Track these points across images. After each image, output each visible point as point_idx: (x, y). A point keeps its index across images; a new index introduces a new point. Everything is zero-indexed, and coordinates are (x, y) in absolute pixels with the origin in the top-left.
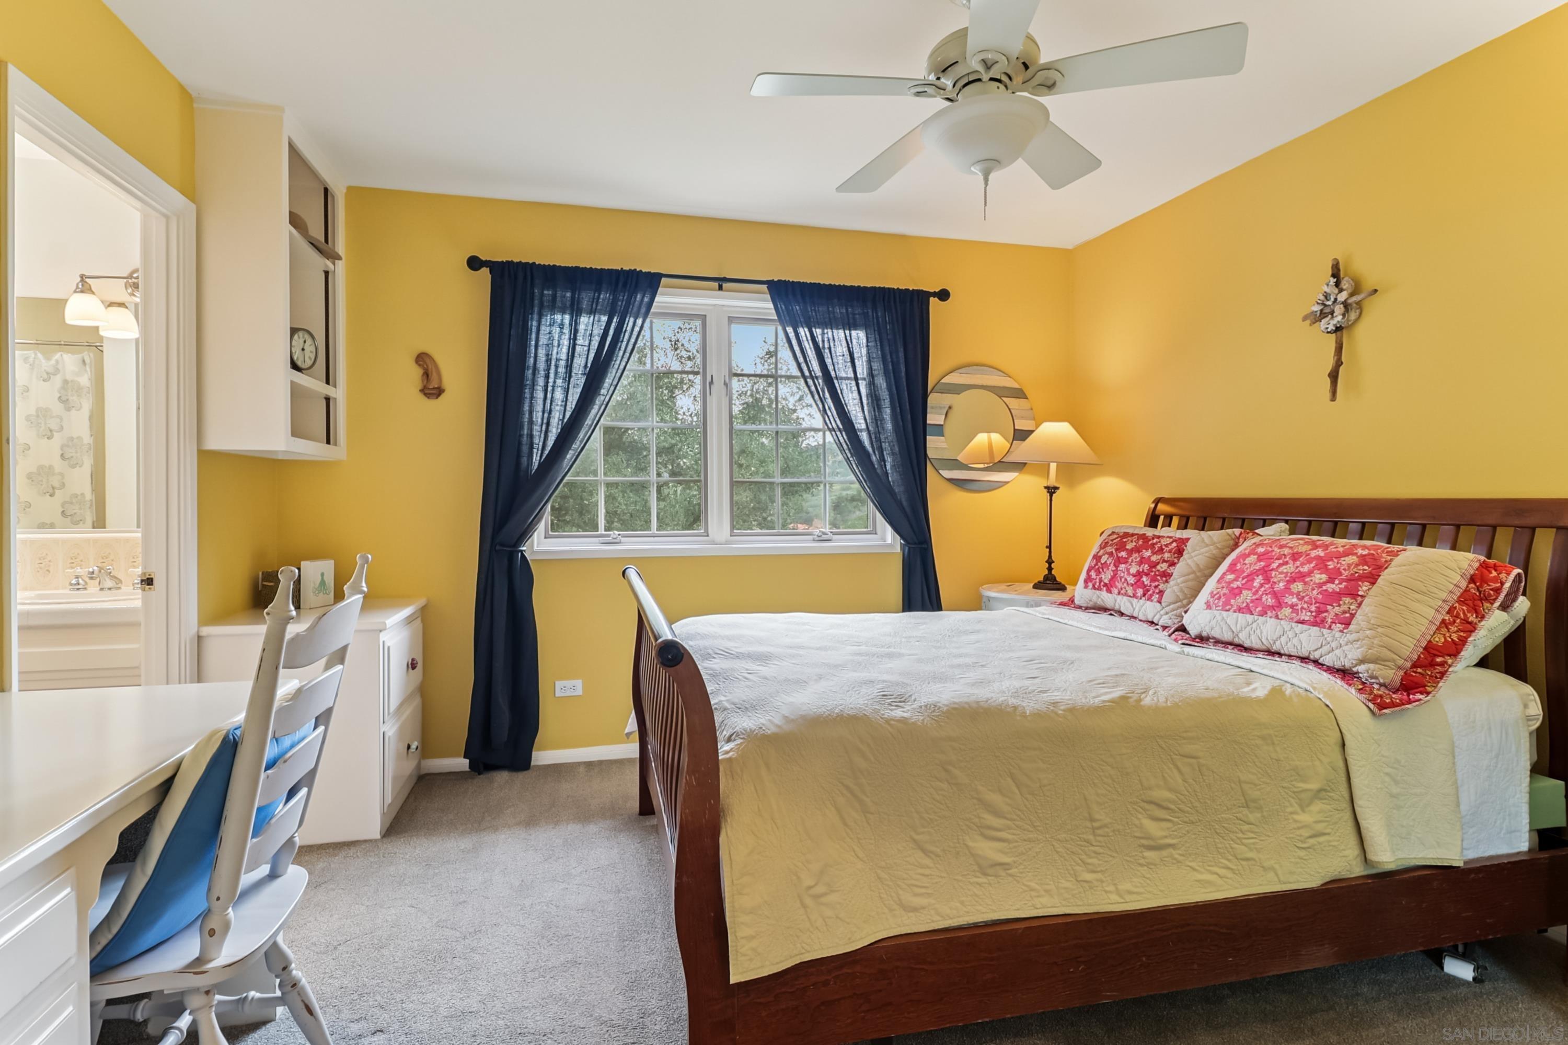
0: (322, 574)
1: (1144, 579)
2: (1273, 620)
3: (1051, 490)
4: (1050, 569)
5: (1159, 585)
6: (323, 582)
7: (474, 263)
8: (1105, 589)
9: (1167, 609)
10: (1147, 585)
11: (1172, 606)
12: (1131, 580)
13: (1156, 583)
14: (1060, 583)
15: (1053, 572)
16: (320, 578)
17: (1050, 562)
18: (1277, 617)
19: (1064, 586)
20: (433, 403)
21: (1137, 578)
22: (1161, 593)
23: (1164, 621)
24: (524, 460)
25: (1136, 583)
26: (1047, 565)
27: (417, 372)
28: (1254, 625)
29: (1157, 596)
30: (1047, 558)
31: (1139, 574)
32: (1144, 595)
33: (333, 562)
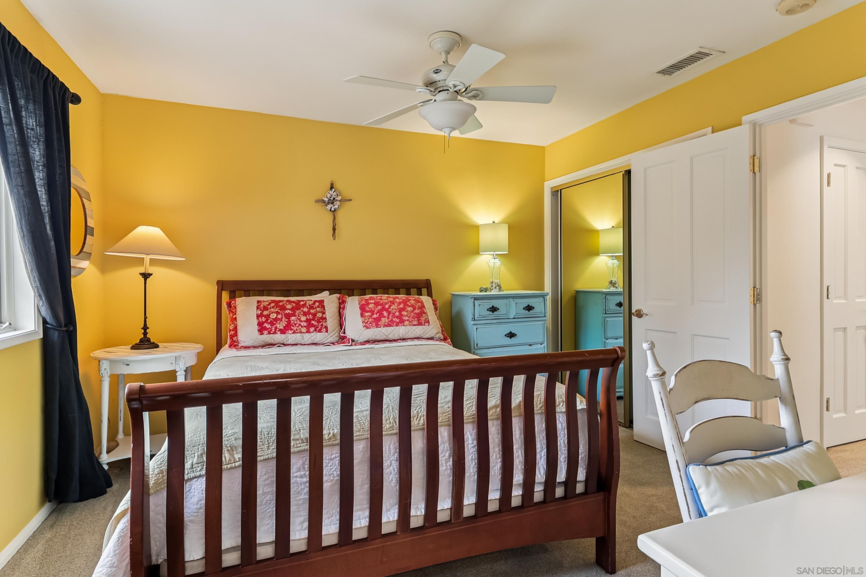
1: (313, 322)
2: (403, 327)
3: (146, 276)
4: (145, 334)
5: (323, 324)
8: (279, 332)
9: (331, 334)
10: (316, 325)
11: (333, 333)
12: (305, 324)
13: (322, 323)
14: (154, 343)
15: (148, 336)
17: (145, 328)
18: (404, 326)
19: (157, 344)
21: (308, 322)
22: (326, 328)
23: (331, 340)
25: (308, 325)
26: (143, 331)
28: (395, 330)
29: (325, 329)
30: (143, 326)
31: (308, 321)
32: (315, 330)
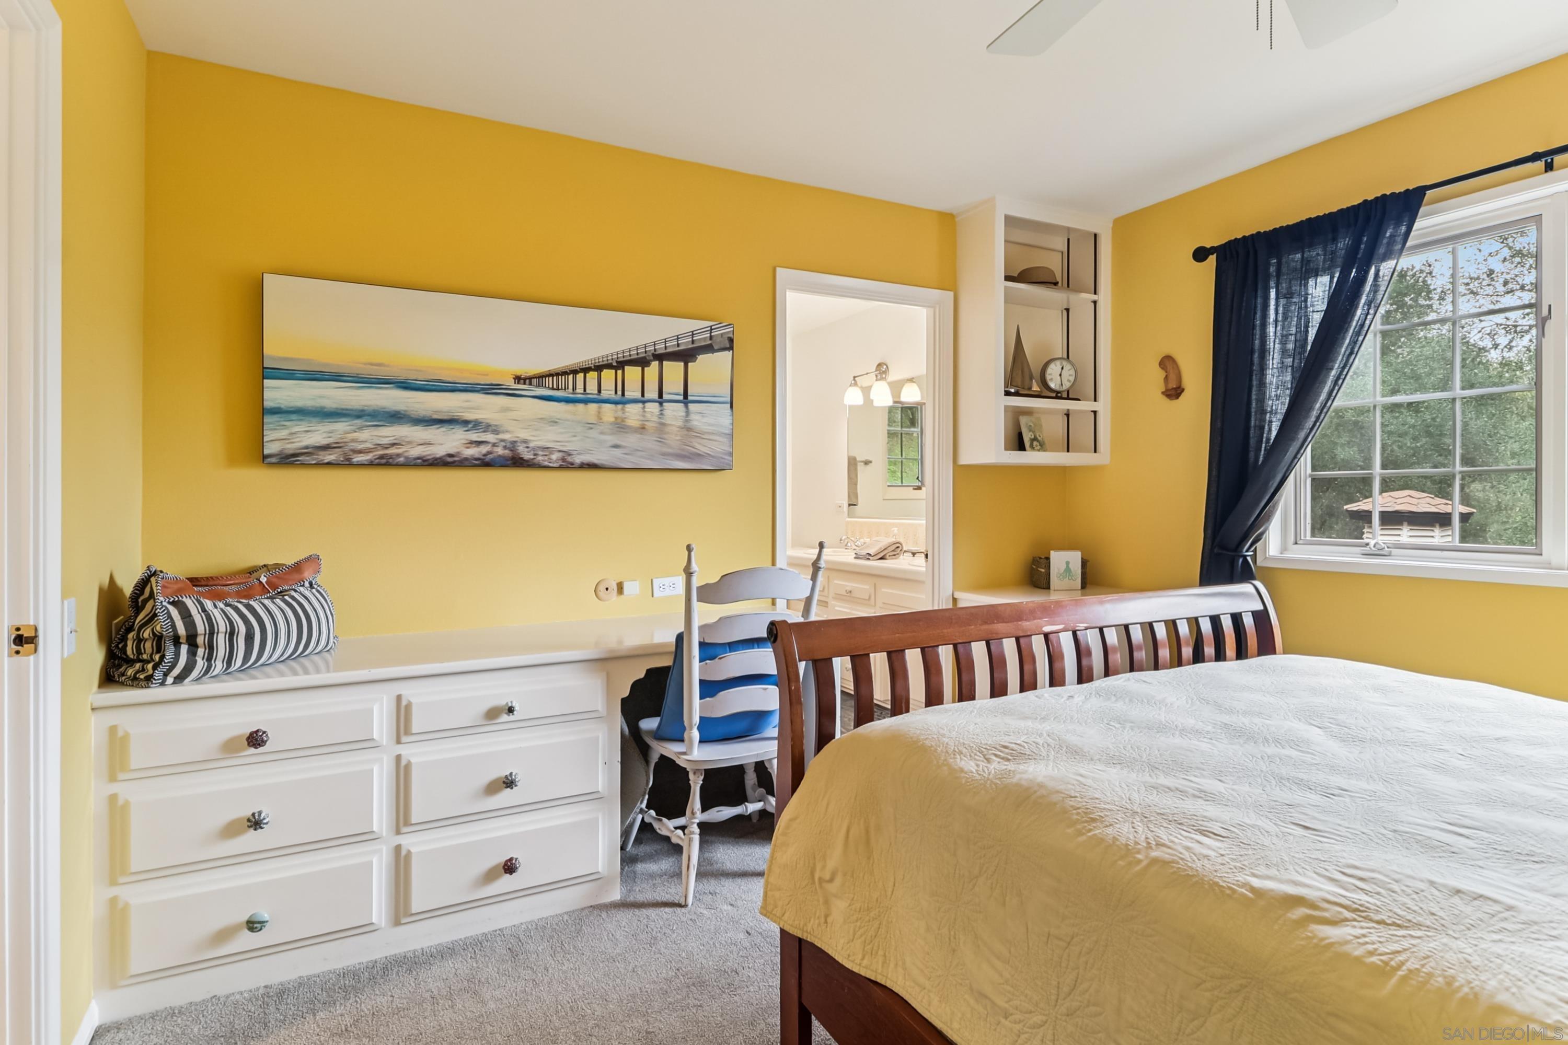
0: (1068, 563)
6: (1068, 569)
7: (1200, 254)
16: (1065, 566)
20: (1175, 403)
24: (1252, 455)
27: (1160, 374)
33: (1080, 553)
